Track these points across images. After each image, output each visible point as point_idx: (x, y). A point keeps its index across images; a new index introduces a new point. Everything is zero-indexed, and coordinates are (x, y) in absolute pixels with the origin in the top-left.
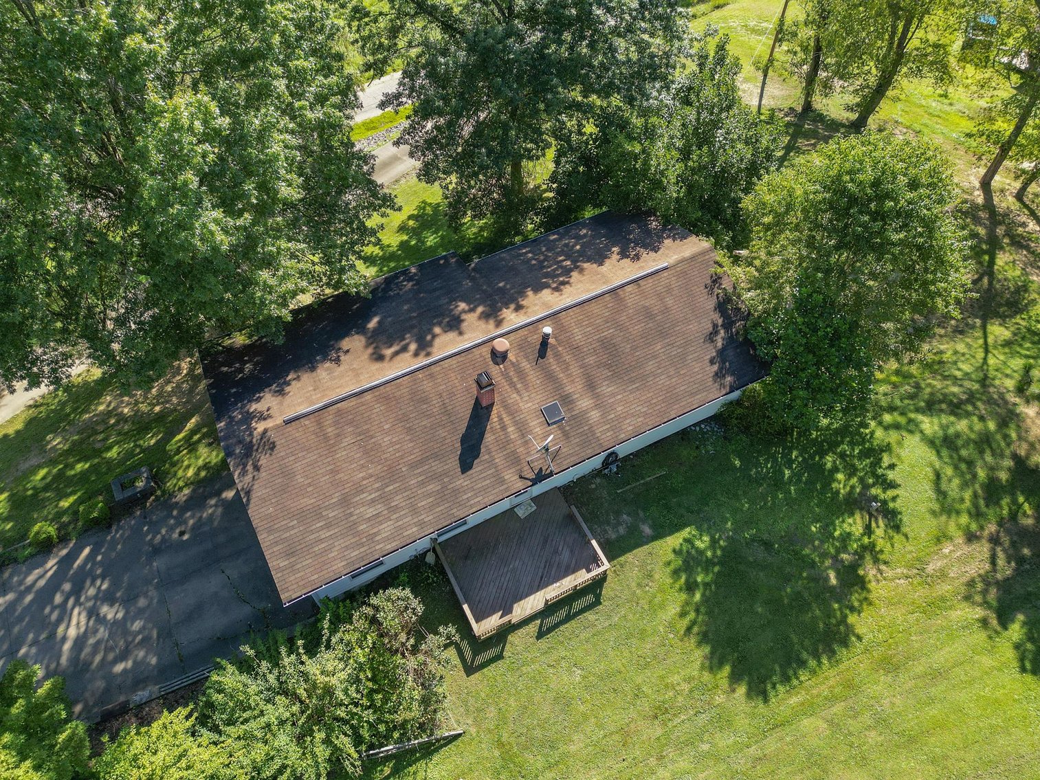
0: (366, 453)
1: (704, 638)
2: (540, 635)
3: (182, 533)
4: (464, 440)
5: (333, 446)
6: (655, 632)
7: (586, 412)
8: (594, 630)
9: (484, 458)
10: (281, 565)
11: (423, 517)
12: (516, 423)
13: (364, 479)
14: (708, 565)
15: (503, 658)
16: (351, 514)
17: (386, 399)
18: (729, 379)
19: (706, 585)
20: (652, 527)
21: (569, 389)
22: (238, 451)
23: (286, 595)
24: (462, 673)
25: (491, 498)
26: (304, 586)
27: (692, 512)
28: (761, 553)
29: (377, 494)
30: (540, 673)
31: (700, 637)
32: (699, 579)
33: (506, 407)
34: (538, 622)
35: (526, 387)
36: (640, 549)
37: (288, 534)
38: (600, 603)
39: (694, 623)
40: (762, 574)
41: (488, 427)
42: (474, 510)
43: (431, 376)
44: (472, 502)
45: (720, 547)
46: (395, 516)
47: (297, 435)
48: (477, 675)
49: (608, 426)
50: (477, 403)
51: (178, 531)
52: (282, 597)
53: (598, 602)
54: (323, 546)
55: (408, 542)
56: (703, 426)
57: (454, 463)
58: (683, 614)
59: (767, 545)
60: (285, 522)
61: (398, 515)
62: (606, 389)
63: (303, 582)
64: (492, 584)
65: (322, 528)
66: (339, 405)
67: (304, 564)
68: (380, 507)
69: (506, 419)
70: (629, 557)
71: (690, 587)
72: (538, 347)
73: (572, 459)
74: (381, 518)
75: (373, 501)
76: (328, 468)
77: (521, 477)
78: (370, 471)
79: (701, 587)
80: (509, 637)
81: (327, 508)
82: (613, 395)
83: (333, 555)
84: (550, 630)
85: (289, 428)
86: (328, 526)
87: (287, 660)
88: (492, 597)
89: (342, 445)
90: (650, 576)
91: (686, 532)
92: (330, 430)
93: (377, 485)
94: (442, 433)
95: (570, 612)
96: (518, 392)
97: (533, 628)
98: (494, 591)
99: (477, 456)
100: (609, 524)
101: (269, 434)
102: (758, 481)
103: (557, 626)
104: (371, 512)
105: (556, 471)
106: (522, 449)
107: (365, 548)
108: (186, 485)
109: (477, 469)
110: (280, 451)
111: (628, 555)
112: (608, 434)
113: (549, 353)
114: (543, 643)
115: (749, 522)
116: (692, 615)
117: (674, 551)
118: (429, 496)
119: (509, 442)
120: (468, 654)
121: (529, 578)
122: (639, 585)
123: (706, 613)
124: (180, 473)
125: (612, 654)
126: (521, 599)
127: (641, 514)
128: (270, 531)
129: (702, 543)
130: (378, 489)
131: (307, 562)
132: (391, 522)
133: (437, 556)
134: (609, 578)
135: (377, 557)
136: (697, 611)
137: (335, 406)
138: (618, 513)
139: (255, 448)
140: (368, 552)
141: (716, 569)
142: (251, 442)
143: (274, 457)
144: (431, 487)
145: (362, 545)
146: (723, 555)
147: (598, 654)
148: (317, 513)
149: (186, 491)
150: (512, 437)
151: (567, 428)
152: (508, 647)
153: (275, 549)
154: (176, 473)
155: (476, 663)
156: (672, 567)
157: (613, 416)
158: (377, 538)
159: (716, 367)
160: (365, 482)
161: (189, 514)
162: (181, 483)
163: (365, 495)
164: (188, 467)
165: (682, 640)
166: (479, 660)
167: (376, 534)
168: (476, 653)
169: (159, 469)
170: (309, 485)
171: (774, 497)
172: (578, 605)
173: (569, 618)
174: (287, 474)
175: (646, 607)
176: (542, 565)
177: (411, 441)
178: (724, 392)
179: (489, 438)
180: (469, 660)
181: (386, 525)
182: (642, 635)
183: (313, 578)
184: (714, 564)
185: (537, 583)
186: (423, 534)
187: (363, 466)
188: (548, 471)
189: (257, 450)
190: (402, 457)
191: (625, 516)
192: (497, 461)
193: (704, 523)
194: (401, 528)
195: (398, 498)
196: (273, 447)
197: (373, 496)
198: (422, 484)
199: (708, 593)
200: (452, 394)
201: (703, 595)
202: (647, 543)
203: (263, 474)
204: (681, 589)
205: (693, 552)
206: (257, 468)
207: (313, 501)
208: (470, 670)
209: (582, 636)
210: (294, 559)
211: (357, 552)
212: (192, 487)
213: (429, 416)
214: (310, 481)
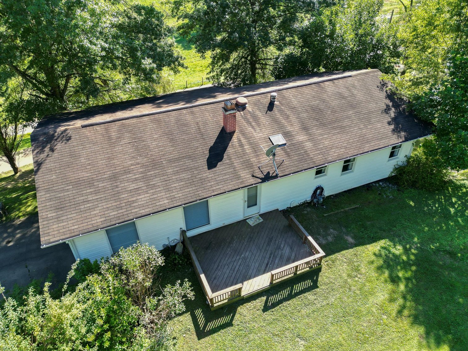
0: (137, 149)
1: (416, 320)
2: (266, 308)
3: (9, 242)
4: (211, 150)
5: (114, 143)
6: (369, 312)
7: (302, 142)
8: (314, 308)
9: (225, 162)
10: (49, 216)
11: (174, 194)
12: (250, 144)
13: (132, 165)
14: (406, 265)
15: (232, 325)
16: (117, 187)
17: (158, 121)
18: (403, 134)
19: (408, 279)
20: (354, 237)
21: (289, 128)
22: (41, 139)
23: (46, 238)
24: (195, 336)
25: (230, 186)
26: (64, 233)
27: (384, 231)
28: (448, 260)
29: (140, 176)
30: (266, 341)
31: (411, 319)
32: (400, 274)
33: (243, 134)
34: (264, 298)
35: (259, 125)
36: (347, 251)
37: (62, 195)
38: (317, 287)
39: (403, 307)
40: (453, 274)
41: (230, 144)
42: (216, 193)
43: (192, 113)
44: (215, 188)
45: (413, 254)
46: (151, 191)
47: (89, 134)
48: (207, 339)
49: (319, 152)
50: (223, 130)
51: (6, 241)
52: (42, 239)
53: (315, 286)
54: (88, 205)
55: (159, 210)
56: (381, 183)
57: (203, 162)
58: (392, 300)
59: (452, 254)
60: (62, 186)
61: (154, 191)
62: (317, 132)
63: (64, 230)
64: (226, 267)
65: (91, 193)
66: (124, 121)
67: (69, 216)
68: (141, 184)
69: (244, 141)
70: (338, 256)
71: (394, 280)
72: (268, 105)
73: (292, 169)
74: (140, 192)
75: (136, 179)
76: (106, 156)
77: (253, 176)
78: (138, 161)
79: (403, 280)
80: (239, 309)
81: (98, 181)
82: (321, 135)
83: (95, 212)
84: (274, 305)
85: (84, 130)
86: (96, 192)
87: (33, 300)
88: (226, 276)
89: (121, 143)
90: (357, 270)
91: (382, 243)
92: (114, 134)
93: (141, 170)
94: (196, 144)
95: (291, 292)
96: (253, 127)
97: (260, 302)
98: (228, 272)
99: (221, 160)
100: (319, 235)
101: (68, 131)
102: (431, 214)
103: (280, 302)
104: (133, 186)
105: (280, 175)
106: (254, 159)
107: (123, 210)
108: (24, 215)
109: (220, 168)
110: (72, 142)
111: (337, 254)
112: (319, 156)
113: (275, 108)
114: (268, 315)
115: (432, 239)
116: (401, 301)
117: (375, 254)
118: (181, 180)
119: (245, 154)
120: (201, 320)
121: (257, 265)
122: (349, 276)
123: (413, 300)
124: (23, 209)
125: (332, 329)
126: (250, 278)
127: (344, 230)
128: (48, 191)
129: (398, 250)
130: (142, 173)
131: (72, 216)
132: (148, 195)
133: (184, 246)
134: (323, 269)
135: (131, 217)
136: (404, 297)
137: (121, 122)
138: (326, 228)
139: (55, 138)
140: (124, 213)
141: (414, 268)
142: (53, 134)
143: (67, 145)
144: (184, 175)
145: (121, 208)
146: (416, 259)
147: (319, 327)
148: (90, 183)
149: (22, 219)
150: (247, 151)
151: (289, 150)
152: (237, 316)
153: (48, 204)
154: (20, 209)
155: (208, 328)
156: (375, 265)
157: (322, 146)
158: (134, 205)
159: (392, 127)
160: (132, 167)
161: (18, 231)
162: (21, 214)
163: (130, 175)
164: (30, 206)
165: (395, 321)
166: (211, 326)
167: (134, 202)
168: (208, 320)
169: (10, 206)
170: (89, 164)
171: (447, 225)
172: (298, 287)
173: (290, 297)
174: (73, 155)
175: (358, 292)
176: (268, 256)
177: (172, 146)
178: (401, 140)
179: (230, 150)
180: (201, 326)
181: (143, 196)
182: (358, 314)
183: (73, 228)
184: (411, 265)
185: (263, 268)
186: (172, 206)
187: (133, 157)
188: (274, 174)
189: (56, 140)
190: (164, 155)
191: (332, 230)
192: (235, 164)
193: (394, 238)
194: (154, 199)
195: (156, 179)
196: (69, 139)
197: (137, 176)
198: (177, 172)
199: (410, 285)
200: (205, 124)
201: (406, 286)
202: (352, 248)
203: (56, 154)
204: (386, 281)
205: (391, 256)
206: (52, 150)
207: (89, 175)
208: (201, 334)
209: (303, 312)
210: (61, 212)
211: (116, 213)
212: (27, 217)
213: (188, 134)
214: (90, 162)
